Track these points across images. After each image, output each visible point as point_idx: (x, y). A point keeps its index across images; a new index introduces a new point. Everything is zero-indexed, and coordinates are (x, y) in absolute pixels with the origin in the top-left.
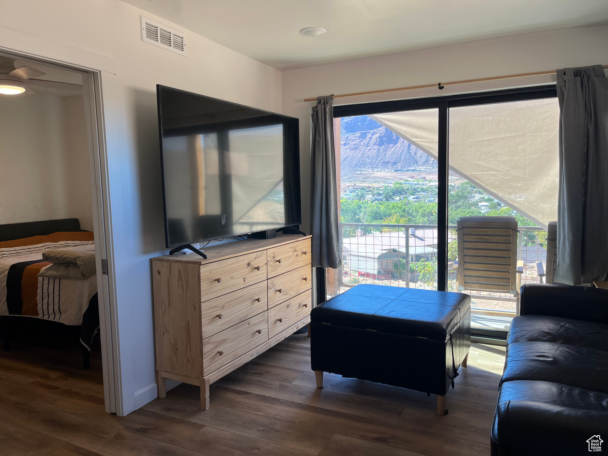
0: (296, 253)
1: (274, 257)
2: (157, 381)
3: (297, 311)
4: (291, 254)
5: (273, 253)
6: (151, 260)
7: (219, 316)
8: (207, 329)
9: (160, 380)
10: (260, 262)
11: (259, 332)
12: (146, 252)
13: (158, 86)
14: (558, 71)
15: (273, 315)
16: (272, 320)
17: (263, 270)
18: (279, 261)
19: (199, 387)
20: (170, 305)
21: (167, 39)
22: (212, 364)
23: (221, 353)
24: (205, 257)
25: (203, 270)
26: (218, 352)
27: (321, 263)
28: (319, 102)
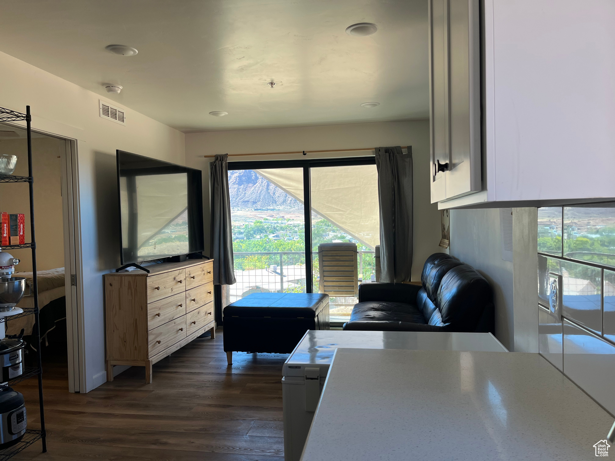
0: (203, 272)
1: (190, 275)
2: (107, 369)
3: (204, 317)
4: (200, 273)
5: (189, 271)
6: (104, 276)
7: (158, 315)
8: (152, 324)
9: (109, 367)
10: (181, 277)
11: (181, 330)
12: (100, 270)
13: (117, 151)
14: (376, 149)
15: (189, 318)
16: (189, 321)
17: (183, 282)
18: (193, 278)
19: (145, 367)
20: (120, 309)
21: (114, 115)
22: (153, 350)
23: (159, 342)
24: (148, 272)
25: (149, 280)
26: (157, 342)
27: (220, 281)
28: (217, 159)
